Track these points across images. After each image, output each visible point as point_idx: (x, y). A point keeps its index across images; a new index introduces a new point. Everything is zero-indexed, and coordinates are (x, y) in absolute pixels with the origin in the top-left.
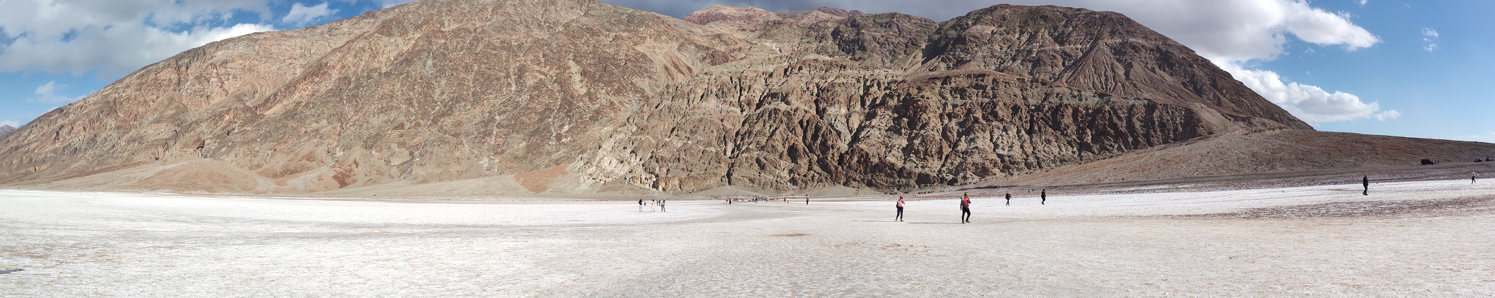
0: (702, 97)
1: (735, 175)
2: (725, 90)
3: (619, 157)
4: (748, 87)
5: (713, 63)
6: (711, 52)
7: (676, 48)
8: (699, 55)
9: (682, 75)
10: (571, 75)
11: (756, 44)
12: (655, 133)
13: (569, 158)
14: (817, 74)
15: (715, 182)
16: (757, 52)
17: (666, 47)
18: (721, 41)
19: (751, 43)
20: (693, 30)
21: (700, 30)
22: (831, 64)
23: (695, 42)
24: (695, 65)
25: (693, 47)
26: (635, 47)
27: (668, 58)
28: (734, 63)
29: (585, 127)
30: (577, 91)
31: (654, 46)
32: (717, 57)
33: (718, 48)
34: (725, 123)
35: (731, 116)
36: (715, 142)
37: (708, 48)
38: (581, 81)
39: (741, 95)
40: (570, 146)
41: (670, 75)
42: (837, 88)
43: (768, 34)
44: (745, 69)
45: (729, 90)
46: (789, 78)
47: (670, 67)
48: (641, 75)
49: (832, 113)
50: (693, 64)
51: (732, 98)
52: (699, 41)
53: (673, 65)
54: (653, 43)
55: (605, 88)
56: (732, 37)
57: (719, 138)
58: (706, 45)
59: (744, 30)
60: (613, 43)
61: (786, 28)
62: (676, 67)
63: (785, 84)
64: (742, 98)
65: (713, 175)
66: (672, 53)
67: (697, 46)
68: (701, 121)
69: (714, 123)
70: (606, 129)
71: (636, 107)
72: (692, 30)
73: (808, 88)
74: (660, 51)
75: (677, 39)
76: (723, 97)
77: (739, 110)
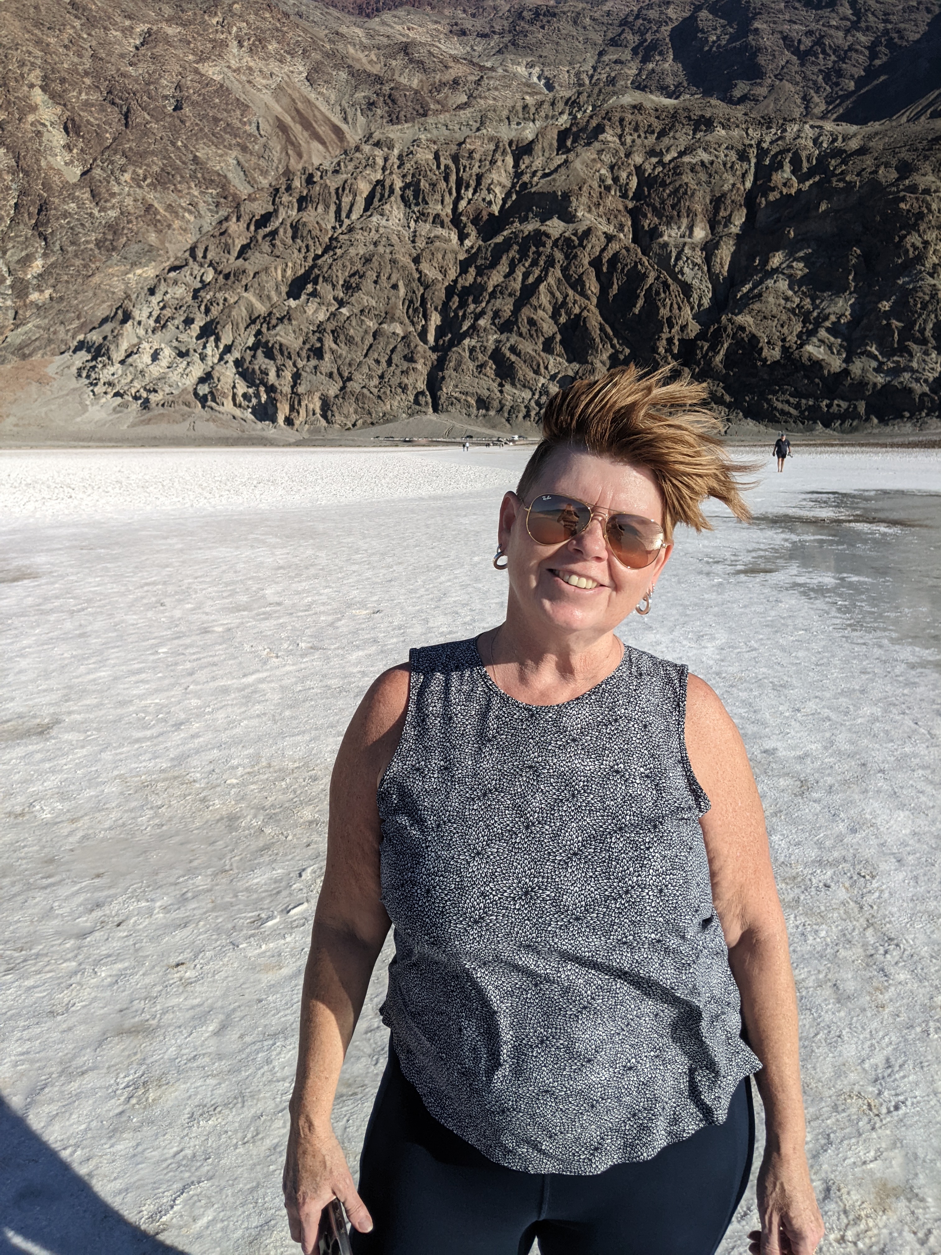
0: (369, 201)
1: (447, 389)
2: (424, 184)
3: (175, 343)
4: (474, 177)
5: (393, 119)
6: (386, 89)
7: (305, 75)
8: (359, 95)
9: (320, 147)
10: (40, 128)
11: (492, 69)
12: (262, 288)
13: (50, 341)
14: (638, 142)
15: (404, 404)
16: (496, 89)
17: (280, 71)
18: (411, 61)
19: (481, 68)
20: (343, 30)
21: (360, 32)
22: (674, 116)
23: (350, 62)
24: (350, 121)
25: (343, 75)
26: (200, 66)
27: (285, 100)
28: (442, 118)
29: (85, 266)
30: (59, 172)
31: (250, 69)
32: (401, 101)
33: (404, 80)
34: (425, 267)
35: (438, 249)
36: (400, 311)
37: (379, 80)
38: (68, 147)
39: (459, 198)
40: (53, 312)
41: (292, 144)
42: (687, 178)
43: (521, 42)
44: (469, 133)
45: (433, 185)
46: (571, 156)
47: (292, 124)
48: (216, 140)
49: (672, 241)
50: (345, 119)
51: (439, 207)
52: (358, 60)
53: (297, 118)
54: (248, 61)
55: (131, 168)
56: (435, 51)
57: (411, 302)
58: (376, 69)
59: (463, 33)
60: (143, 50)
61: (566, 27)
62: (306, 125)
63: (563, 170)
64: (463, 204)
65: (399, 390)
66: (294, 88)
67: (353, 73)
68: (367, 260)
69: (401, 264)
70: (139, 271)
71: (209, 221)
72: (340, 30)
73: (616, 179)
74: (264, 82)
75: (305, 51)
76: (417, 204)
77: (454, 237)
